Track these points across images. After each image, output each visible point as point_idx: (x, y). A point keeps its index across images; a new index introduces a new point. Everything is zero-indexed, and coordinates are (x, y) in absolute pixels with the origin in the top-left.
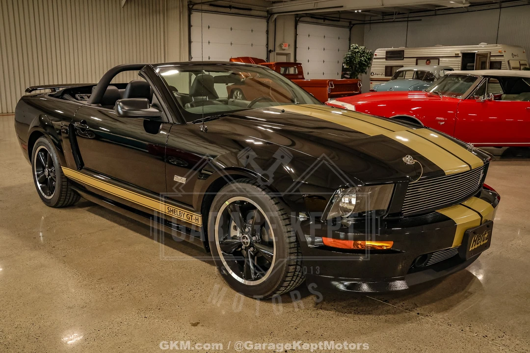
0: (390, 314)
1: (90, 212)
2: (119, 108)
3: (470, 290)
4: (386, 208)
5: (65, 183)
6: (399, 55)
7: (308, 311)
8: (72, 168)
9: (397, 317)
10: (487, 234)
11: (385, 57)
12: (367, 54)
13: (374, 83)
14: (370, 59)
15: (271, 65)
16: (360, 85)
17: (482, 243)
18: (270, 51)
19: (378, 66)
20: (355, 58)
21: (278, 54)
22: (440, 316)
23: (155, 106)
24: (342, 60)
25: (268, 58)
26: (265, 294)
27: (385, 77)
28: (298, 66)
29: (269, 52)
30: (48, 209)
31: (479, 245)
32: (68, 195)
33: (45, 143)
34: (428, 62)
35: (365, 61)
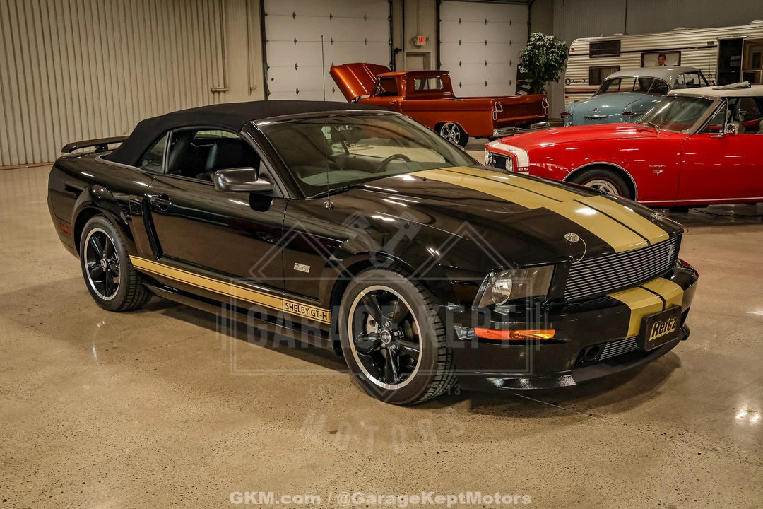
0: (558, 415)
1: (168, 315)
2: (220, 180)
3: (659, 390)
4: (546, 294)
5: (133, 278)
6: (612, 48)
7: (462, 416)
8: (147, 257)
9: (564, 419)
10: (673, 322)
11: (588, 52)
12: (559, 48)
13: (572, 97)
14: (564, 57)
15: (399, 76)
16: (545, 105)
17: (667, 332)
18: (397, 51)
19: (577, 68)
20: (538, 57)
21: (409, 55)
22: (616, 417)
23: (264, 177)
24: (517, 61)
25: (393, 62)
26: (411, 400)
27: (589, 86)
28: (444, 76)
29: (394, 52)
30: (107, 314)
31: (663, 334)
32: (137, 294)
33: (102, 224)
34: (661, 58)
35: (556, 60)
